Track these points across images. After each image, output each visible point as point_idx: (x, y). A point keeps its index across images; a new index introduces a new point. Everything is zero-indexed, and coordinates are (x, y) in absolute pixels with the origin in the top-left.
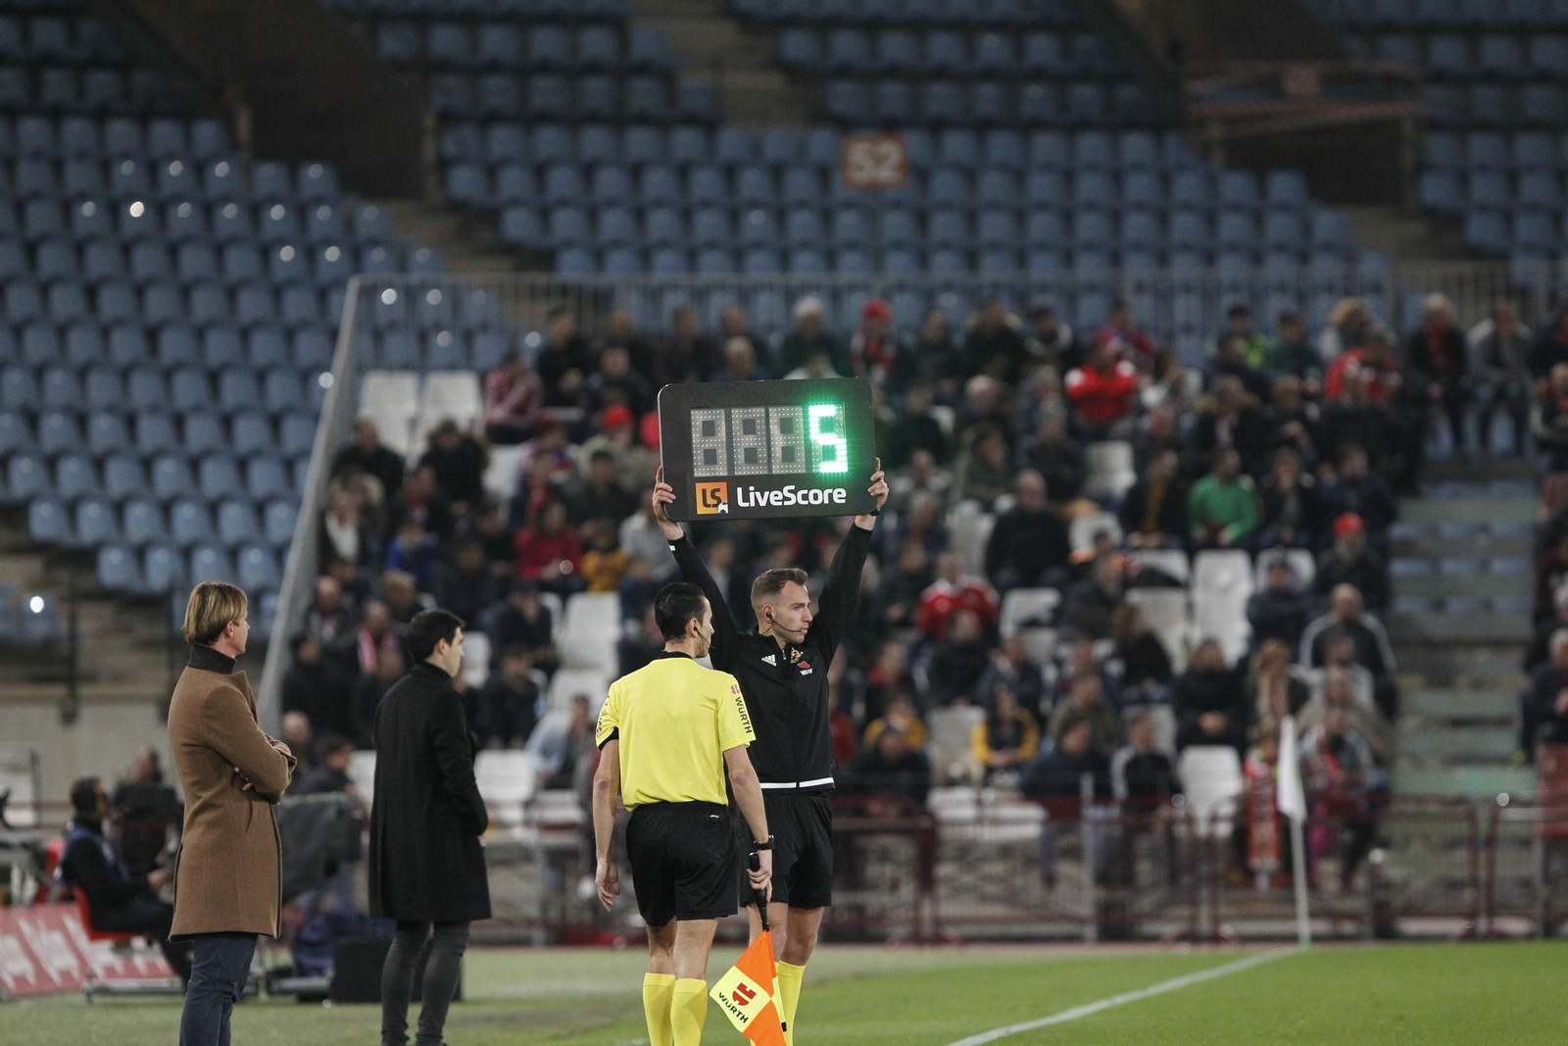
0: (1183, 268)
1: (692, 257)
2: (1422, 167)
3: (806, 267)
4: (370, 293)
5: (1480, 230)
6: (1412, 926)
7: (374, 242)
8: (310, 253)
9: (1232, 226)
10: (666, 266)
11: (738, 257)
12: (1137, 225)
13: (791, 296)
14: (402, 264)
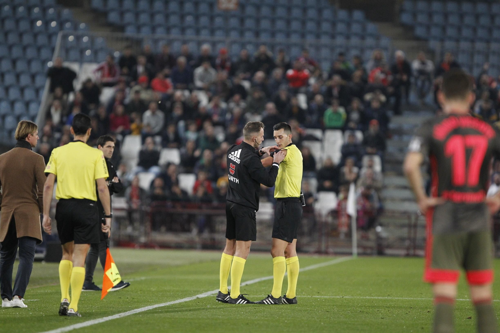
0: (325, 40)
1: (168, 30)
2: (402, 11)
3: (204, 35)
4: (65, 37)
5: (420, 31)
6: (388, 251)
7: (67, 21)
8: (46, 23)
9: (341, 27)
10: (160, 33)
11: (183, 30)
12: (310, 26)
13: (200, 43)
14: (75, 27)
